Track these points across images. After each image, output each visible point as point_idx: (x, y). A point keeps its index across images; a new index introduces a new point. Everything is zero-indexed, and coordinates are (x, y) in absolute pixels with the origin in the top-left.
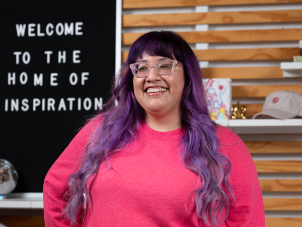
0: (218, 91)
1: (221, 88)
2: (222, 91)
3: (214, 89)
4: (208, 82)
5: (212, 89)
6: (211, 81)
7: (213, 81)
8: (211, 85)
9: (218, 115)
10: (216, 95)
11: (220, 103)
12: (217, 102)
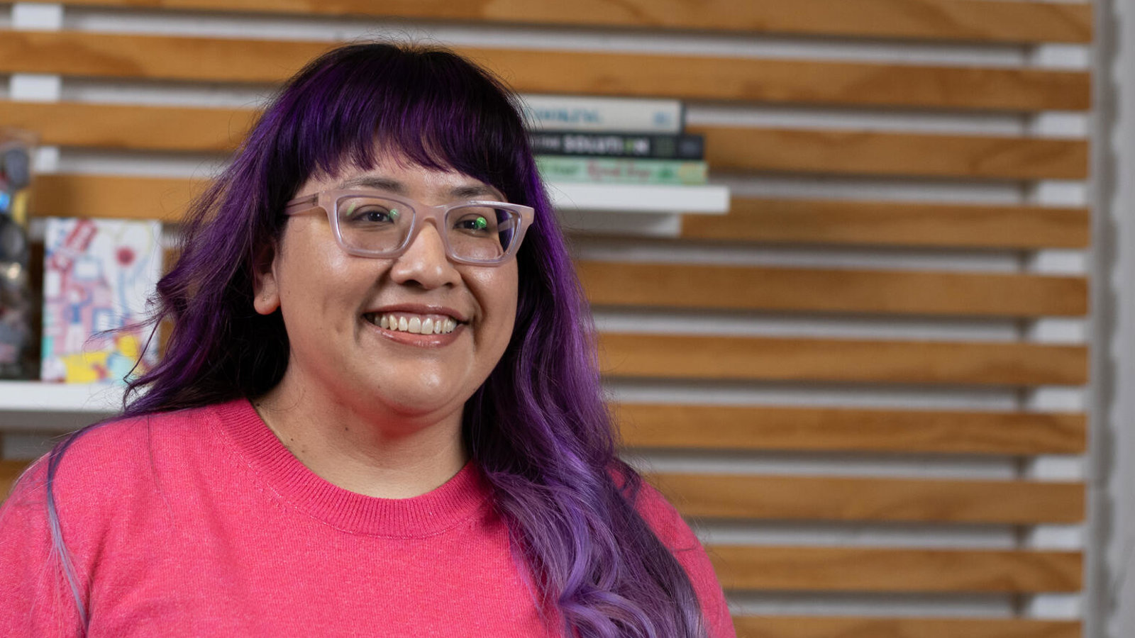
0: (112, 269)
1: (125, 257)
2: (130, 270)
3: (100, 262)
4: (76, 233)
5: (88, 259)
6: (85, 231)
7: (94, 231)
8: (86, 244)
9: (110, 361)
10: (103, 282)
11: (119, 312)
12: (108, 310)
